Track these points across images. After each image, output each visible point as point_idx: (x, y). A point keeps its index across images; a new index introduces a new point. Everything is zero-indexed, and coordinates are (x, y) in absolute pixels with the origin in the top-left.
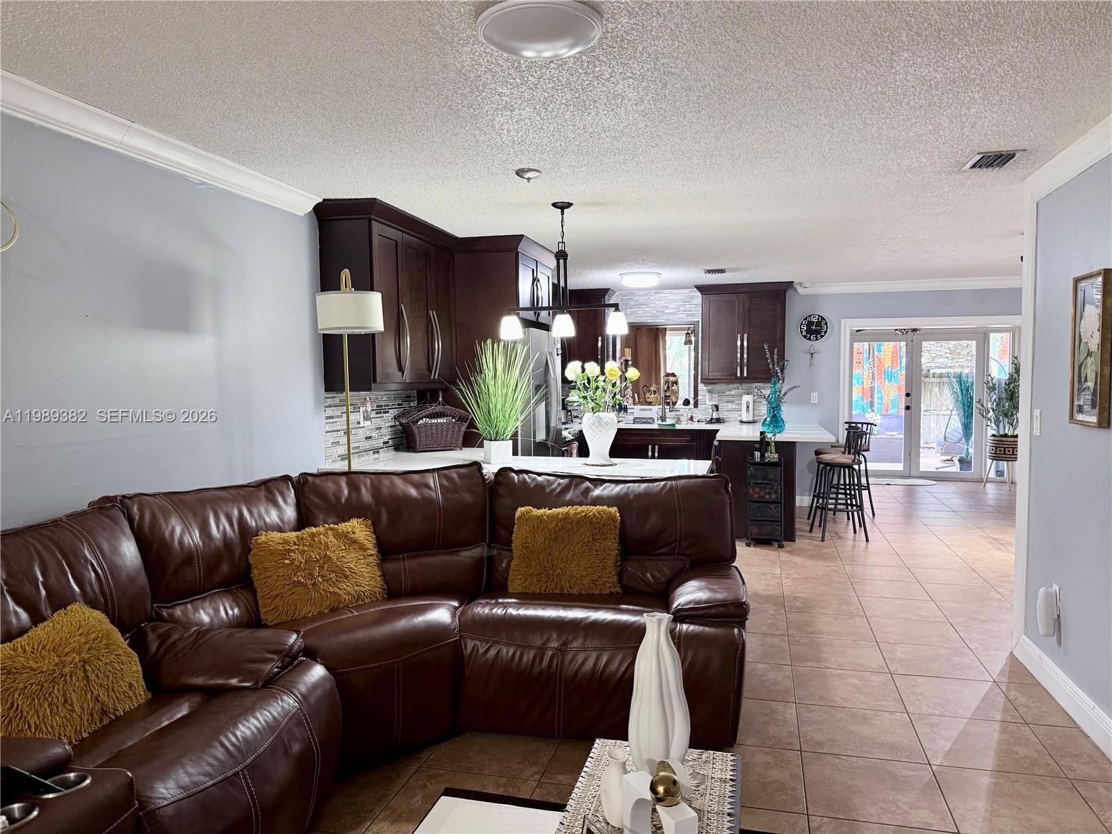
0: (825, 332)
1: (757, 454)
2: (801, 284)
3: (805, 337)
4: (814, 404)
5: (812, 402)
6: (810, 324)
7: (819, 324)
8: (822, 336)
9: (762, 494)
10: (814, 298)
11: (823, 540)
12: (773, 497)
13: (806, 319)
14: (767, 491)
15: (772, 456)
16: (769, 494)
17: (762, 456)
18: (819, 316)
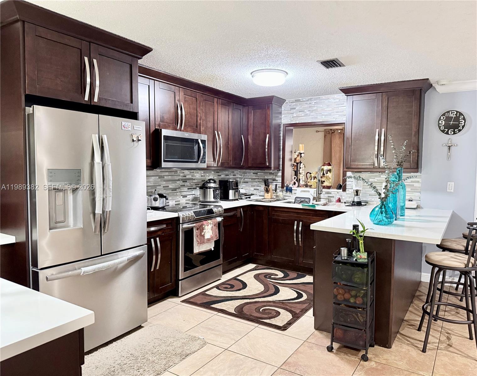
0: (463, 127)
1: (344, 251)
2: (437, 82)
3: (443, 131)
4: (451, 192)
5: (448, 190)
6: (448, 119)
7: (457, 119)
8: (460, 131)
9: (347, 296)
10: (452, 95)
11: (424, 351)
12: (358, 302)
13: (444, 115)
14: (353, 293)
15: (362, 256)
16: (356, 297)
17: (350, 254)
18: (457, 112)
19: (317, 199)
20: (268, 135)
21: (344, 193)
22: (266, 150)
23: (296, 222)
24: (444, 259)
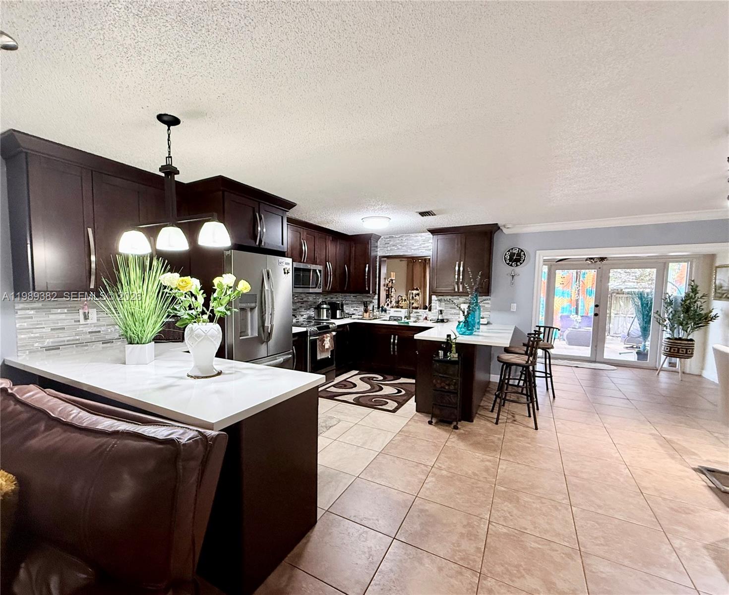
0: (524, 260)
1: (441, 353)
2: (504, 226)
3: (508, 264)
4: (514, 311)
5: (512, 310)
6: (512, 255)
7: (519, 255)
8: (521, 264)
9: (443, 384)
10: (516, 235)
11: (497, 423)
12: (451, 388)
13: (509, 251)
14: (447, 382)
15: (454, 356)
16: (449, 385)
17: (445, 355)
18: (519, 249)
19: (408, 317)
20: (367, 265)
21: (430, 313)
22: (366, 277)
23: (393, 336)
24: (512, 358)
